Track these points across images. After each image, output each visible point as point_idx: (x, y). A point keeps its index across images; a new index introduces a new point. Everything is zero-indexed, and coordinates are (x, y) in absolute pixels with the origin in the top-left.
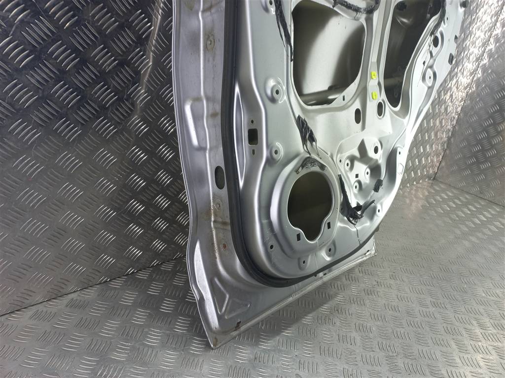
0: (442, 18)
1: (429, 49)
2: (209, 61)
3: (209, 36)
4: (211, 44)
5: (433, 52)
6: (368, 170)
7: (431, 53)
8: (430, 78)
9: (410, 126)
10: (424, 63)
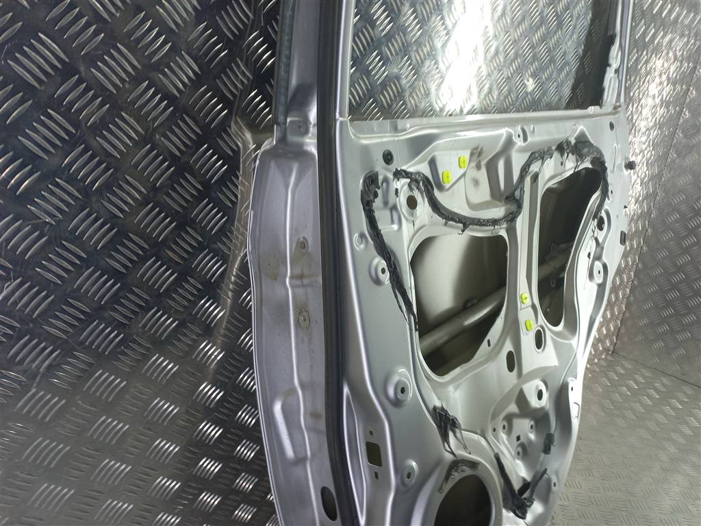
0: (605, 194)
1: (593, 236)
2: (303, 341)
3: (301, 310)
4: (305, 320)
5: (598, 237)
6: (532, 423)
7: (596, 240)
8: (599, 272)
9: (581, 348)
10: (589, 255)
